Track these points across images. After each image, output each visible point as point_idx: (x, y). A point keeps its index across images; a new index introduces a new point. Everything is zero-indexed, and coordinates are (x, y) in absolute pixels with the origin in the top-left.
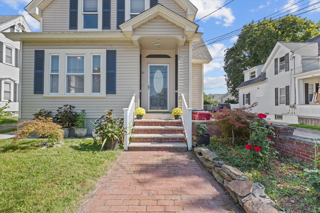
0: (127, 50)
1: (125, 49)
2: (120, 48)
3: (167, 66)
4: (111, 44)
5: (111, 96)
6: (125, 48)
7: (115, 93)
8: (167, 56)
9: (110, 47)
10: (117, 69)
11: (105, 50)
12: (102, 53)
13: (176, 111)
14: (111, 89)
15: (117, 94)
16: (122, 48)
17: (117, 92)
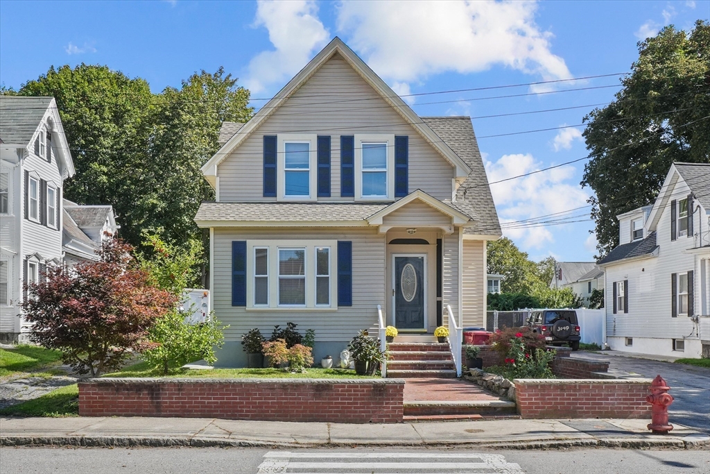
0: (367, 240)
1: (364, 240)
2: (357, 238)
3: (423, 258)
4: (344, 231)
5: (345, 309)
6: (366, 238)
7: (351, 305)
8: (424, 242)
9: (342, 236)
10: (353, 270)
11: (336, 241)
12: (331, 246)
13: (440, 332)
14: (345, 298)
15: (353, 307)
16: (361, 238)
17: (353, 303)
